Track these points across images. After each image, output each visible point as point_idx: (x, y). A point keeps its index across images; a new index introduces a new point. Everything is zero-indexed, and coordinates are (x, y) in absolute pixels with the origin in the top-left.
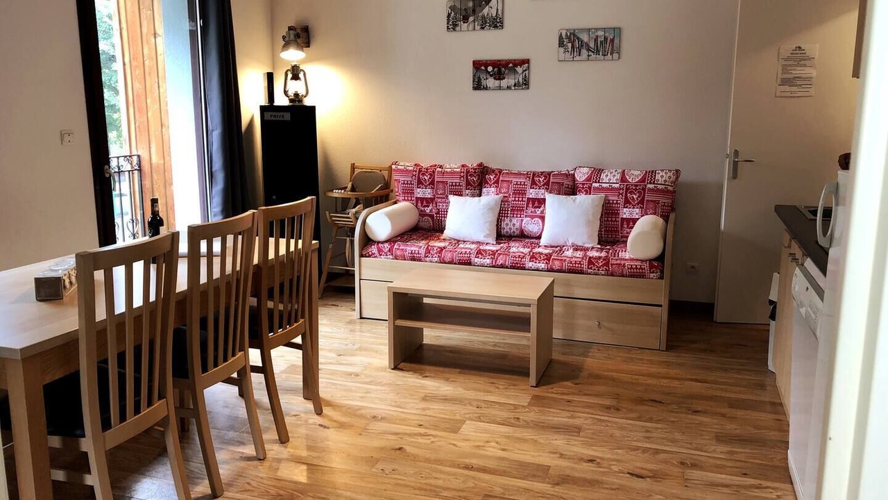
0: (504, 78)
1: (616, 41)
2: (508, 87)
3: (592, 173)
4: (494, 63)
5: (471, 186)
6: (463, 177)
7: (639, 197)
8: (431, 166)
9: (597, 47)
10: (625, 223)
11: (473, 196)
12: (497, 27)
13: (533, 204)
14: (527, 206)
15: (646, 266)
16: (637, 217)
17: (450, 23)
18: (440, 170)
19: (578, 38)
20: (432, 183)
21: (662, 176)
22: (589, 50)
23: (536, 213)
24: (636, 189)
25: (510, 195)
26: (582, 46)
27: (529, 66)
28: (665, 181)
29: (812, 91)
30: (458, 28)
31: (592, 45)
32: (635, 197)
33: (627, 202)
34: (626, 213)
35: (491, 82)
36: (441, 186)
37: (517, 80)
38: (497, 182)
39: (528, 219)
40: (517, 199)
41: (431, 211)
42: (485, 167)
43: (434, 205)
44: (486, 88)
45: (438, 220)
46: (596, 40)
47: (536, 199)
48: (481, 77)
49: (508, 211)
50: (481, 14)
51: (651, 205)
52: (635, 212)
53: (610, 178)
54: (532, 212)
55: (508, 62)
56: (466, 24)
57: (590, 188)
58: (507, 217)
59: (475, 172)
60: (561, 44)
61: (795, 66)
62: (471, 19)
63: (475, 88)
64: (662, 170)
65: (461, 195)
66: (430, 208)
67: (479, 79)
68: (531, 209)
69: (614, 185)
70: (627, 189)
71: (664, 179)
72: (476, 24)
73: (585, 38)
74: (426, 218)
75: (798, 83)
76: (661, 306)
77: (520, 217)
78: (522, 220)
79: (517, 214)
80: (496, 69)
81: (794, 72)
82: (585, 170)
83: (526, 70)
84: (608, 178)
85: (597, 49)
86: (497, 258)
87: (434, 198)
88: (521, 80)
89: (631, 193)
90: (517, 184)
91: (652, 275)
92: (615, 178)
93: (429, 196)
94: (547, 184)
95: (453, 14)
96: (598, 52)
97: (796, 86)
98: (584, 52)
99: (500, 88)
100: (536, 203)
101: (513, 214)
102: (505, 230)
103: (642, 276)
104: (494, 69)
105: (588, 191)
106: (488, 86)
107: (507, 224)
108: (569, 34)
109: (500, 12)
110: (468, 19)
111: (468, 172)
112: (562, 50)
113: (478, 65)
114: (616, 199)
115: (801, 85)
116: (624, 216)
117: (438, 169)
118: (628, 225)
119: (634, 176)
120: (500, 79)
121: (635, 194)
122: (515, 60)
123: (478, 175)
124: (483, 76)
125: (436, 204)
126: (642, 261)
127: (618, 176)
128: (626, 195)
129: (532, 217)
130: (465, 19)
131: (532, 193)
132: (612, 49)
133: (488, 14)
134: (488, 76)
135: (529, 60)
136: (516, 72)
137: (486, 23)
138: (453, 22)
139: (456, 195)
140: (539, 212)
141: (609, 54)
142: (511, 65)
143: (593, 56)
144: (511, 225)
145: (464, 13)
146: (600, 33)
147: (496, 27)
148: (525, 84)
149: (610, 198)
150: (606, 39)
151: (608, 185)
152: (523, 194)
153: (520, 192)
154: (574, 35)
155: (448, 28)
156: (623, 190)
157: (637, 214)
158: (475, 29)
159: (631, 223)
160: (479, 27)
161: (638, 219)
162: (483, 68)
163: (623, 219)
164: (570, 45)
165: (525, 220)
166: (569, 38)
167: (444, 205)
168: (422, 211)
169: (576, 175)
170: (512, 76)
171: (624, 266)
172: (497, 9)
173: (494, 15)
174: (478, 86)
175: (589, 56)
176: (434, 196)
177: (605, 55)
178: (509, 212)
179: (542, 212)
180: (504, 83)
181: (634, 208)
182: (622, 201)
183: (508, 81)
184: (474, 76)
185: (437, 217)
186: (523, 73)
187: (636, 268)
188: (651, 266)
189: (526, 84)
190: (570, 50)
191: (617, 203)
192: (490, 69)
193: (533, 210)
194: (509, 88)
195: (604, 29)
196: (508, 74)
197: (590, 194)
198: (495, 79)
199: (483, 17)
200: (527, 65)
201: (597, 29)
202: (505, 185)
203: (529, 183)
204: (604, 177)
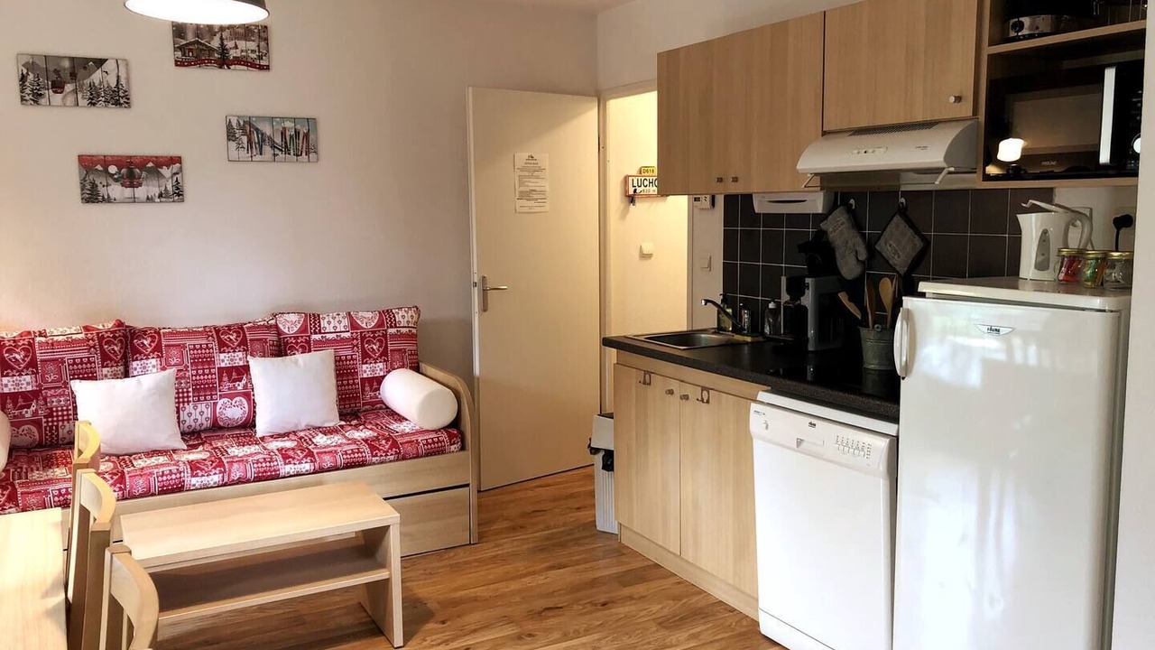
0: (140, 185)
1: (312, 137)
2: (148, 198)
3: (305, 321)
4: (118, 161)
5: (111, 360)
6: (94, 347)
7: (380, 346)
8: (21, 335)
9: (286, 143)
10: (367, 384)
11: (115, 376)
12: (121, 104)
13: (230, 376)
14: (220, 380)
15: (444, 436)
16: (382, 374)
17: (28, 91)
18: (43, 339)
19: (257, 130)
20: (33, 364)
21: (403, 317)
22: (274, 147)
23: (236, 389)
24: (374, 337)
25: (187, 367)
26: (264, 141)
27: (181, 168)
28: (408, 322)
29: (547, 207)
30: (43, 101)
31: (278, 140)
32: (375, 347)
33: (366, 356)
34: (366, 371)
35: (116, 190)
36: (51, 367)
37: (163, 188)
38: (158, 349)
39: (226, 400)
40: (200, 372)
41: (35, 413)
42: (127, 327)
43: (42, 403)
44: (108, 200)
45: (51, 427)
46: (283, 134)
47: (233, 367)
48: (97, 182)
49: (188, 392)
50: (87, 81)
51: (397, 356)
52: (379, 368)
53: (334, 325)
54: (229, 389)
55: (146, 160)
56: (59, 96)
57: (308, 342)
58: (188, 402)
59: (114, 337)
60: (231, 135)
61: (529, 177)
62: (69, 87)
63: (87, 201)
64: (400, 309)
65: (95, 378)
66: (33, 408)
67: (94, 186)
68: (227, 385)
69: (343, 335)
70: (363, 338)
71: (406, 319)
72: (80, 96)
73: (267, 130)
74: (26, 427)
75: (535, 197)
76: (467, 485)
77: (212, 399)
78: (215, 404)
79: (205, 396)
80: (124, 171)
81: (530, 184)
82: (293, 317)
83: (177, 173)
84: (332, 325)
85: (286, 147)
86: (230, 470)
87: (41, 390)
88: (170, 188)
89: (368, 342)
90: (195, 349)
91: (453, 447)
92: (342, 324)
93: (29, 388)
94: (244, 342)
95: (31, 77)
96: (287, 151)
97: (533, 200)
98: (267, 149)
99: (134, 200)
100: (234, 374)
101: (199, 396)
102: (187, 424)
103: (441, 451)
104: (120, 169)
105: (307, 347)
106: (112, 196)
107: (190, 414)
108: (242, 123)
109: (123, 81)
110: (63, 88)
111: (101, 338)
112: (233, 145)
113: (88, 164)
114: (350, 353)
115: (537, 199)
116: (365, 376)
117: (38, 339)
118: (371, 387)
119: (368, 320)
120: (132, 186)
121: (375, 344)
122: (156, 157)
123: (121, 341)
124: (100, 181)
125: (45, 399)
126: (436, 431)
127: (346, 322)
128: (362, 345)
129: (231, 397)
130: (58, 87)
131: (224, 360)
132: (308, 147)
133: (101, 83)
134: (110, 181)
135: (180, 158)
136: (160, 175)
137: (99, 96)
138: (32, 90)
139: (84, 379)
140: (240, 386)
141: (304, 154)
142: (150, 165)
143: (281, 156)
144: (195, 414)
145: (54, 77)
146: (288, 124)
147: (117, 103)
148: (179, 195)
149: (341, 354)
150: (297, 133)
151: (334, 335)
152: (209, 363)
153: (204, 361)
154: (250, 124)
155: (23, 99)
156: (357, 340)
157: (381, 370)
158: (78, 105)
159: (375, 384)
160: (86, 102)
161: (384, 377)
162: (99, 167)
163: (363, 380)
164: (245, 139)
165: (220, 402)
166: (243, 128)
167: (62, 399)
168: (15, 417)
169: (281, 326)
170: (155, 182)
171: (418, 443)
172: (118, 76)
173: (113, 84)
174: (92, 196)
175: (275, 155)
176: (40, 386)
177: (297, 156)
178: (191, 394)
179: (245, 387)
180: (141, 192)
181: (375, 363)
182: (358, 356)
183: (149, 188)
184: (83, 181)
185: (47, 422)
186: (172, 177)
187: (434, 443)
188: (451, 436)
189: (178, 193)
190: (246, 146)
191: (352, 359)
192: (113, 169)
193: (231, 385)
194: (150, 200)
195: (294, 120)
196: (147, 178)
197: (310, 351)
198: (123, 185)
199: (92, 86)
200: (178, 165)
201: (283, 119)
202: (174, 352)
203: (215, 345)
204: (326, 325)
